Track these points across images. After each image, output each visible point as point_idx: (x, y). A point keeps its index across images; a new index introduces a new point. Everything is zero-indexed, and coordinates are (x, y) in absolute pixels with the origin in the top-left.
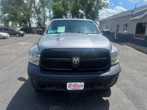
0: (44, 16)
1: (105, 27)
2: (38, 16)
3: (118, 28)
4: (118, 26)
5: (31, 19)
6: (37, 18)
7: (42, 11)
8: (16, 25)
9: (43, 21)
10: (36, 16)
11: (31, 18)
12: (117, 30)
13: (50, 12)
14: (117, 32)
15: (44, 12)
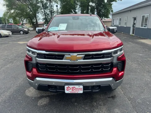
0: (52, 11)
1: (118, 21)
2: (44, 11)
3: (135, 21)
4: (135, 19)
5: (37, 15)
6: (44, 13)
7: (49, 5)
8: (23, 21)
9: (50, 16)
10: (42, 12)
11: (38, 13)
12: (134, 24)
13: (57, 6)
14: (133, 26)
15: (51, 7)
